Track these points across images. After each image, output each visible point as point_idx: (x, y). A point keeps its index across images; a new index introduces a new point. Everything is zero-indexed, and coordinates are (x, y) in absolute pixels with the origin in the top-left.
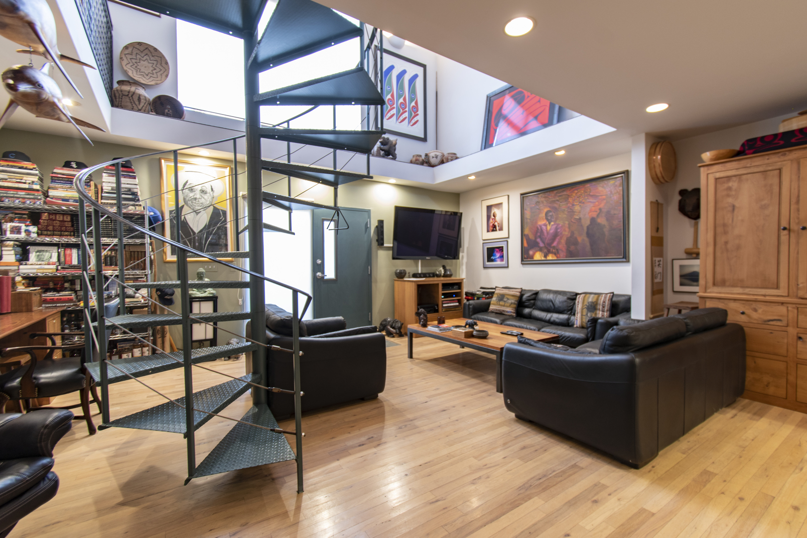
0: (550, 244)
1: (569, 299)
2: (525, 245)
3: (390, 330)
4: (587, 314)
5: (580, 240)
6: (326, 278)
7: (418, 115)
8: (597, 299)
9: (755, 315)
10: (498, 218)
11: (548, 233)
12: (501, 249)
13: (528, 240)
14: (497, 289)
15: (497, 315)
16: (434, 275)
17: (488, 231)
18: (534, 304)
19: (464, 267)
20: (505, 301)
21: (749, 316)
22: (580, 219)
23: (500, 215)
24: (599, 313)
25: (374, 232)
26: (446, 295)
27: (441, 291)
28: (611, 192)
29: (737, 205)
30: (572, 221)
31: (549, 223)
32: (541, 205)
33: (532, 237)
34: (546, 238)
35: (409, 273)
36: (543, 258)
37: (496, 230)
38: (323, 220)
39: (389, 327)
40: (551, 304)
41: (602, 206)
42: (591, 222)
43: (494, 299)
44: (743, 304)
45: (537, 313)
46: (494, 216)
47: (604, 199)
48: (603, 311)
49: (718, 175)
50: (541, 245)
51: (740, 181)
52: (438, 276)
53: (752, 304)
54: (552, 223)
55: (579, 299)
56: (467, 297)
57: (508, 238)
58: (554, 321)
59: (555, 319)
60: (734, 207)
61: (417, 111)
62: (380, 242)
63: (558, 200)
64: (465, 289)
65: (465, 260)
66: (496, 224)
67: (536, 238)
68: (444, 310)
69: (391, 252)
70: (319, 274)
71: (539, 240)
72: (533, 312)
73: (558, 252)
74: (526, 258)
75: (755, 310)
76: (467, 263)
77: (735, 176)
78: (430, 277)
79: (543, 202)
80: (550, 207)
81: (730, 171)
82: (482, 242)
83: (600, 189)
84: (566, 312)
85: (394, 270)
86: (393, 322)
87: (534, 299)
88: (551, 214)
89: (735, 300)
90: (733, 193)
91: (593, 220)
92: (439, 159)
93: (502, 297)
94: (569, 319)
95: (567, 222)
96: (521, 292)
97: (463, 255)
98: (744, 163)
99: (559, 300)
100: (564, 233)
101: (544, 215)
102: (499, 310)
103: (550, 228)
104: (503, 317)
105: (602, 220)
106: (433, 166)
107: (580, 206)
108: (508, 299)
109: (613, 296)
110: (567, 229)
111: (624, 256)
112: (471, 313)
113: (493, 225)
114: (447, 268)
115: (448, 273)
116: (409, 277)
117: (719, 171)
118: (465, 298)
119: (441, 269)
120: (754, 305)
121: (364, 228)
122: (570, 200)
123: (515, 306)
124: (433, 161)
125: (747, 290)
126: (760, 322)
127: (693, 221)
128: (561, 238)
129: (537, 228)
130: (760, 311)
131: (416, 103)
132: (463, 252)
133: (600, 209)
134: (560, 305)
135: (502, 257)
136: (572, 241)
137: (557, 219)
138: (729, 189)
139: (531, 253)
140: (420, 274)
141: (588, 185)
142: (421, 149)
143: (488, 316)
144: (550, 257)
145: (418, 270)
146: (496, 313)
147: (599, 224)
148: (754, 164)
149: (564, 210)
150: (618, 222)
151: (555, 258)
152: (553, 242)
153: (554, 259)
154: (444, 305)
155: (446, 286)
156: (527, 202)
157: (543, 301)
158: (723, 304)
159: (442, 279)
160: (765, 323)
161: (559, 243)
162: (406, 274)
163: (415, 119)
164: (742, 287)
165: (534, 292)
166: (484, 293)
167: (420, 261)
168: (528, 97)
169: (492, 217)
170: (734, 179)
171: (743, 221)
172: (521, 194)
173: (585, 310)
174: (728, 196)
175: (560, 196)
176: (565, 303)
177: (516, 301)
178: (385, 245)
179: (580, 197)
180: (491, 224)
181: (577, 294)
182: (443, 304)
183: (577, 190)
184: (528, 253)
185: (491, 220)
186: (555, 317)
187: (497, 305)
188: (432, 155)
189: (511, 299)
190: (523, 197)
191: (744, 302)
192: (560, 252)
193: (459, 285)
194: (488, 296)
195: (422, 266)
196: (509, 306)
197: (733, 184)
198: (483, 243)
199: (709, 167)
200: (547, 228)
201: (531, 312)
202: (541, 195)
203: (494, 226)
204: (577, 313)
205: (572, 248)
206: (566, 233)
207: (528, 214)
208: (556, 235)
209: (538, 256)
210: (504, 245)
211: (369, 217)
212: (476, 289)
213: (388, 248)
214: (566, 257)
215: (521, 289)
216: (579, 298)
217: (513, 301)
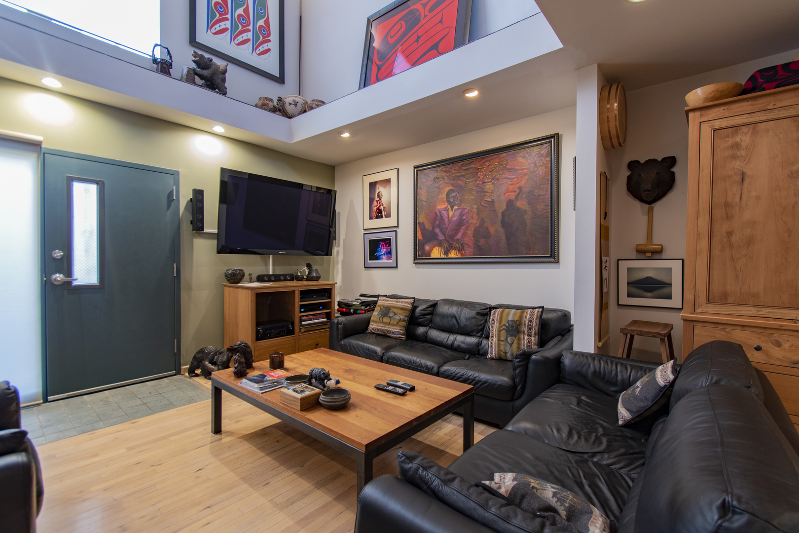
0: (452, 237)
1: (478, 314)
2: (420, 237)
3: (208, 367)
4: (506, 339)
5: (492, 231)
6: (75, 283)
7: (269, 41)
8: (521, 317)
9: (777, 352)
10: (384, 200)
11: (449, 221)
12: (387, 242)
13: (424, 230)
14: (380, 298)
15: (379, 338)
16: (293, 277)
17: (371, 218)
18: (431, 321)
19: (340, 266)
20: (390, 317)
21: (767, 354)
22: (493, 201)
23: (388, 195)
24: (524, 338)
25: (186, 208)
26: (306, 308)
27: (298, 303)
28: (535, 164)
29: (748, 172)
30: (482, 205)
31: (452, 208)
32: (441, 182)
33: (428, 226)
34: (447, 228)
35: (250, 275)
36: (443, 256)
37: (382, 217)
38: (72, 179)
39: (207, 363)
40: (454, 321)
41: (522, 183)
42: (507, 207)
43: (375, 313)
44: (757, 333)
45: (435, 334)
46: (379, 196)
47: (525, 175)
48: (529, 335)
49: (717, 124)
50: (441, 237)
51: (755, 133)
52: (300, 279)
53: (772, 334)
54: (456, 207)
55: (495, 315)
56: (341, 309)
57: (397, 227)
58: (459, 346)
59: (460, 344)
60: (743, 175)
61: (269, 35)
62: (198, 225)
63: (463, 176)
64: (337, 298)
65: (341, 257)
66: (382, 207)
67: (434, 228)
68: (303, 330)
69: (215, 242)
70: (59, 277)
71: (437, 230)
72: (429, 333)
73: (463, 248)
74: (421, 256)
75: (778, 344)
76: (343, 261)
77: (746, 125)
78: (286, 280)
79: (443, 178)
80: (452, 185)
81: (737, 118)
82: (363, 232)
83: (520, 159)
84: (474, 333)
85: (224, 269)
86: (215, 354)
87: (431, 314)
88: (454, 194)
89: (743, 326)
90: (743, 153)
91: (510, 203)
92: (299, 106)
93: (386, 311)
94: (479, 344)
95: (475, 206)
96: (413, 304)
97: (338, 250)
98: (761, 103)
99: (465, 315)
100: (471, 221)
101: (444, 196)
102: (382, 331)
103: (453, 214)
104: (387, 343)
105: (521, 204)
106: (290, 118)
107: (493, 183)
108: (395, 314)
109: (542, 312)
110: (475, 216)
111: (552, 255)
112: (340, 337)
113: (378, 209)
114: (314, 268)
115: (314, 275)
116: (251, 281)
117: (721, 117)
118: (338, 310)
119: (305, 268)
120: (776, 336)
121: (164, 200)
122: (480, 175)
123: (404, 324)
124: (290, 109)
125: (764, 312)
126: (786, 364)
127: (646, 206)
128: (467, 228)
129: (436, 214)
130: (786, 346)
131: (267, 22)
132: (339, 246)
133: (520, 188)
134: (467, 323)
135: (389, 253)
136: (481, 233)
137: (461, 201)
138: (737, 146)
139: (427, 248)
140: (269, 276)
141: (504, 155)
142: (273, 91)
143: (364, 342)
144: (452, 254)
145: (268, 270)
146: (378, 335)
147: (518, 208)
148: (779, 105)
149: (472, 189)
150: (543, 207)
151: (460, 256)
152: (456, 234)
153: (457, 257)
154: (303, 323)
155: (305, 294)
156: (422, 179)
157: (444, 316)
158: (723, 333)
159: (305, 283)
160: (795, 366)
161: (464, 235)
162: (243, 275)
163: (265, 46)
164: (755, 306)
165: (431, 303)
166: (362, 303)
167: (271, 257)
168: (425, 16)
169: (377, 198)
170: (745, 129)
171: (758, 198)
172: (415, 167)
173: (503, 333)
174: (734, 157)
175: (466, 169)
176: (473, 321)
177: (406, 316)
178: (206, 230)
179: (493, 170)
180: (375, 208)
181: (492, 308)
182: (301, 321)
183: (489, 161)
184: (423, 249)
185: (375, 203)
186: (460, 340)
187: (380, 322)
188: (289, 100)
189: (400, 314)
190: (417, 171)
191: (759, 330)
192: (465, 246)
193: (328, 292)
194: (368, 307)
195: (274, 265)
196: (397, 324)
197: (744, 138)
198: (364, 234)
199: (703, 112)
200: (448, 215)
201: (426, 332)
202: (441, 168)
203: (379, 211)
204: (492, 337)
205: (482, 242)
206: (475, 221)
207: (423, 195)
208: (460, 223)
209: (436, 253)
210: (391, 236)
211: (177, 183)
212: (353, 297)
213: (210, 236)
214: (474, 255)
215: (414, 298)
216: (494, 313)
217: (402, 317)
